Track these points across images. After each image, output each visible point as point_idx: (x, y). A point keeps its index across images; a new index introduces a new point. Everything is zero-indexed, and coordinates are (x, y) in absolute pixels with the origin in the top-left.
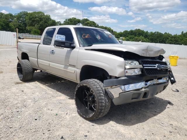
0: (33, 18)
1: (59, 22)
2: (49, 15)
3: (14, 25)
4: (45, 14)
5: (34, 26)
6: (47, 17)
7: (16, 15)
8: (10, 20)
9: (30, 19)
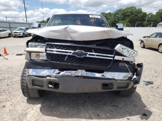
0: (125, 13)
1: (151, 13)
2: (141, 9)
3: (111, 21)
4: (137, 8)
5: (125, 20)
6: (138, 10)
7: (114, 12)
8: (109, 17)
9: (123, 14)
